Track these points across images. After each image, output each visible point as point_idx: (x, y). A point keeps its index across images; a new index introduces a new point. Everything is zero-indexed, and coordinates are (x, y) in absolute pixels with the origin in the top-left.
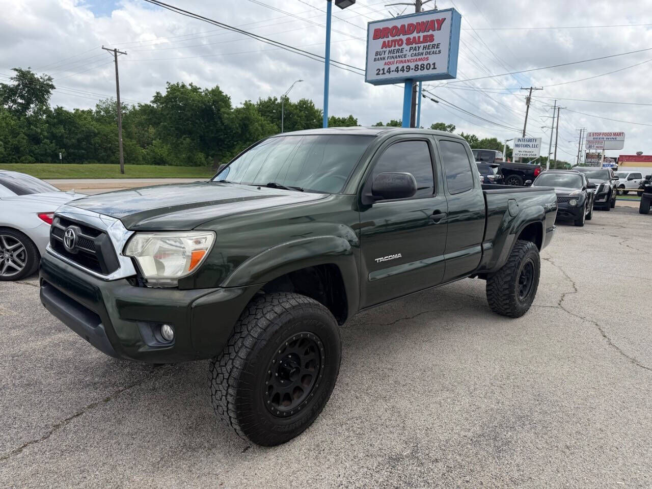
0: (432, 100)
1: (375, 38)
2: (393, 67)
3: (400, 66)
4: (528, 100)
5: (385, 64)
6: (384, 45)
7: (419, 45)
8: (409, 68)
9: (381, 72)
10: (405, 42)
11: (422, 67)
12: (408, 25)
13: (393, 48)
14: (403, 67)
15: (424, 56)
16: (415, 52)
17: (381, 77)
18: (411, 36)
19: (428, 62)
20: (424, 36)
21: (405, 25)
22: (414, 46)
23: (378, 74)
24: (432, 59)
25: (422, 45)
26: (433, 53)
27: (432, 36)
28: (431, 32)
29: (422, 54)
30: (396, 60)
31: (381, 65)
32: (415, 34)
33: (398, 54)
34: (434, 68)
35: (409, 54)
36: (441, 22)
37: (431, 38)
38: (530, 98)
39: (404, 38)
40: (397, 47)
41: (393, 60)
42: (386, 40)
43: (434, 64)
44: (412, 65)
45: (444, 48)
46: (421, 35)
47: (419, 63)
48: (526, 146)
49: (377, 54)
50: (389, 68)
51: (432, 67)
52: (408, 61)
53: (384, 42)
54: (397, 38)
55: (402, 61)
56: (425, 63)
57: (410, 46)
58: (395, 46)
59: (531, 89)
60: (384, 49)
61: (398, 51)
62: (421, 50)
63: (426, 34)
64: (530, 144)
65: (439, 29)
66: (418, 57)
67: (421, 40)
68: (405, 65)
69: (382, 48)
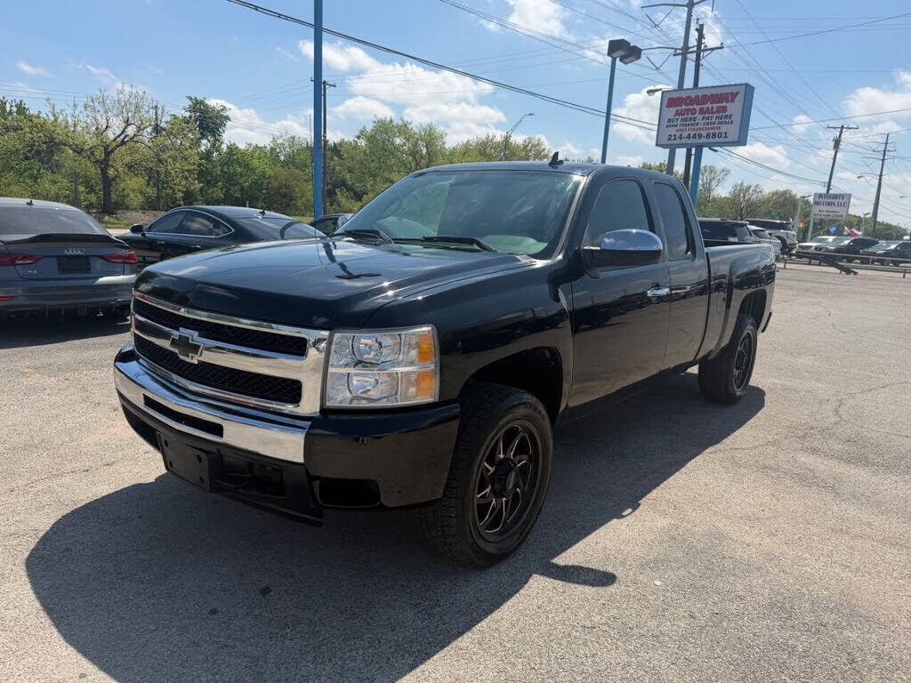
1: (669, 106)
2: (685, 134)
4: (837, 143)
5: (677, 130)
6: (677, 113)
7: (712, 115)
8: (700, 136)
9: (673, 137)
10: (698, 111)
11: (714, 135)
13: (685, 116)
15: (716, 125)
16: (707, 121)
17: (671, 142)
18: (705, 106)
19: (719, 131)
20: (717, 107)
22: (707, 115)
23: (669, 139)
24: (724, 128)
25: (715, 115)
26: (726, 123)
27: (725, 107)
28: (724, 104)
29: (714, 123)
30: (688, 127)
31: (672, 131)
32: (709, 105)
33: (690, 122)
34: (726, 137)
35: (701, 122)
36: (734, 95)
37: (725, 109)
38: (839, 140)
39: (697, 108)
40: (690, 116)
41: (685, 127)
42: (679, 108)
43: (726, 133)
44: (704, 133)
45: (737, 119)
46: (715, 105)
47: (711, 132)
48: (829, 204)
49: (669, 120)
50: (681, 135)
51: (724, 135)
52: (700, 129)
53: (677, 110)
54: (690, 107)
55: (694, 129)
56: (717, 131)
57: (703, 115)
58: (688, 115)
59: (842, 127)
60: (677, 117)
61: (690, 119)
62: (713, 120)
63: (719, 105)
64: (836, 201)
65: (733, 101)
66: (710, 126)
67: (715, 110)
68: (697, 133)
69: (675, 116)
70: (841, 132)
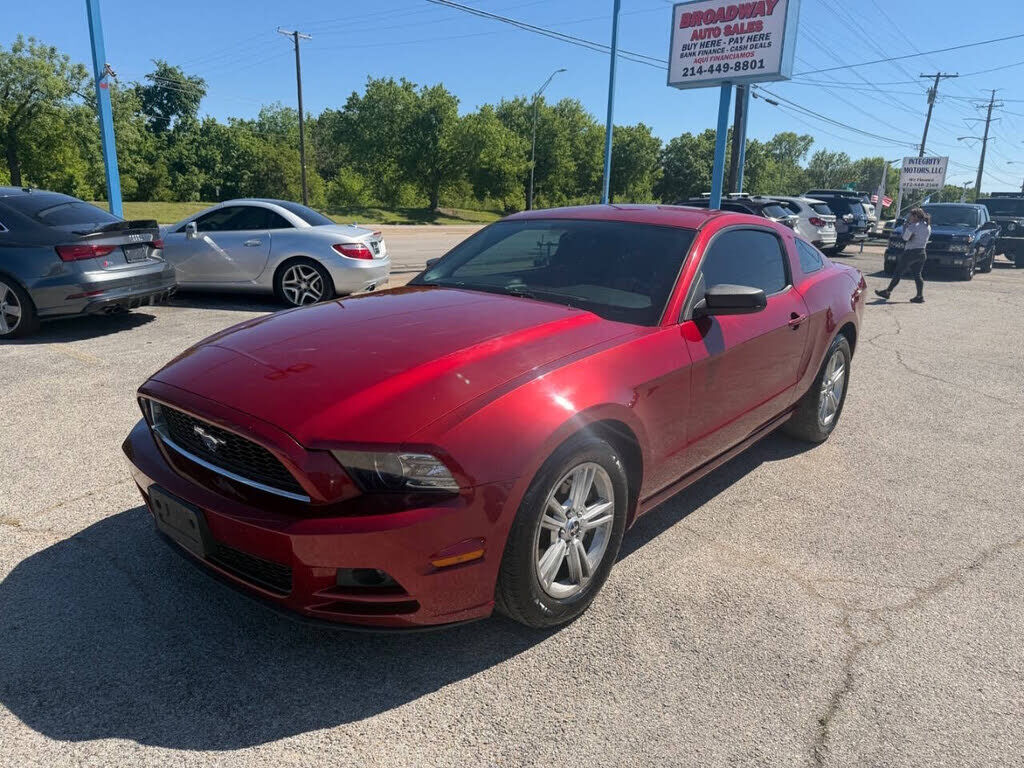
0: (767, 101)
1: (684, 25)
2: (706, 66)
3: (716, 64)
4: (932, 95)
5: (696, 61)
6: (695, 36)
7: (742, 35)
8: (727, 67)
9: (690, 72)
10: (723, 31)
11: (746, 65)
12: (729, 8)
13: (706, 40)
14: (719, 65)
15: (749, 50)
16: (736, 45)
17: (689, 78)
18: (732, 23)
19: (753, 58)
20: (749, 24)
21: (723, 8)
22: (735, 36)
23: (685, 75)
24: (759, 54)
25: (747, 35)
26: (761, 46)
27: (760, 23)
28: (758, 18)
29: (746, 47)
30: (710, 55)
31: (689, 62)
32: (738, 21)
33: (712, 48)
34: (762, 67)
35: (728, 47)
37: (759, 26)
38: (935, 92)
39: (722, 25)
40: (712, 38)
41: (705, 56)
42: (698, 28)
43: (761, 61)
45: (775, 39)
46: (746, 21)
47: (742, 60)
48: (922, 170)
49: (685, 47)
50: (701, 67)
51: (759, 65)
52: (727, 57)
53: (695, 32)
54: (711, 26)
55: (718, 58)
56: (750, 60)
57: (731, 36)
58: (709, 37)
59: (939, 76)
60: (695, 41)
61: (713, 43)
62: (744, 43)
63: (752, 20)
64: (930, 167)
65: (770, 13)
66: (740, 52)
67: (746, 28)
68: (722, 63)
69: (692, 40)
70: (937, 82)
